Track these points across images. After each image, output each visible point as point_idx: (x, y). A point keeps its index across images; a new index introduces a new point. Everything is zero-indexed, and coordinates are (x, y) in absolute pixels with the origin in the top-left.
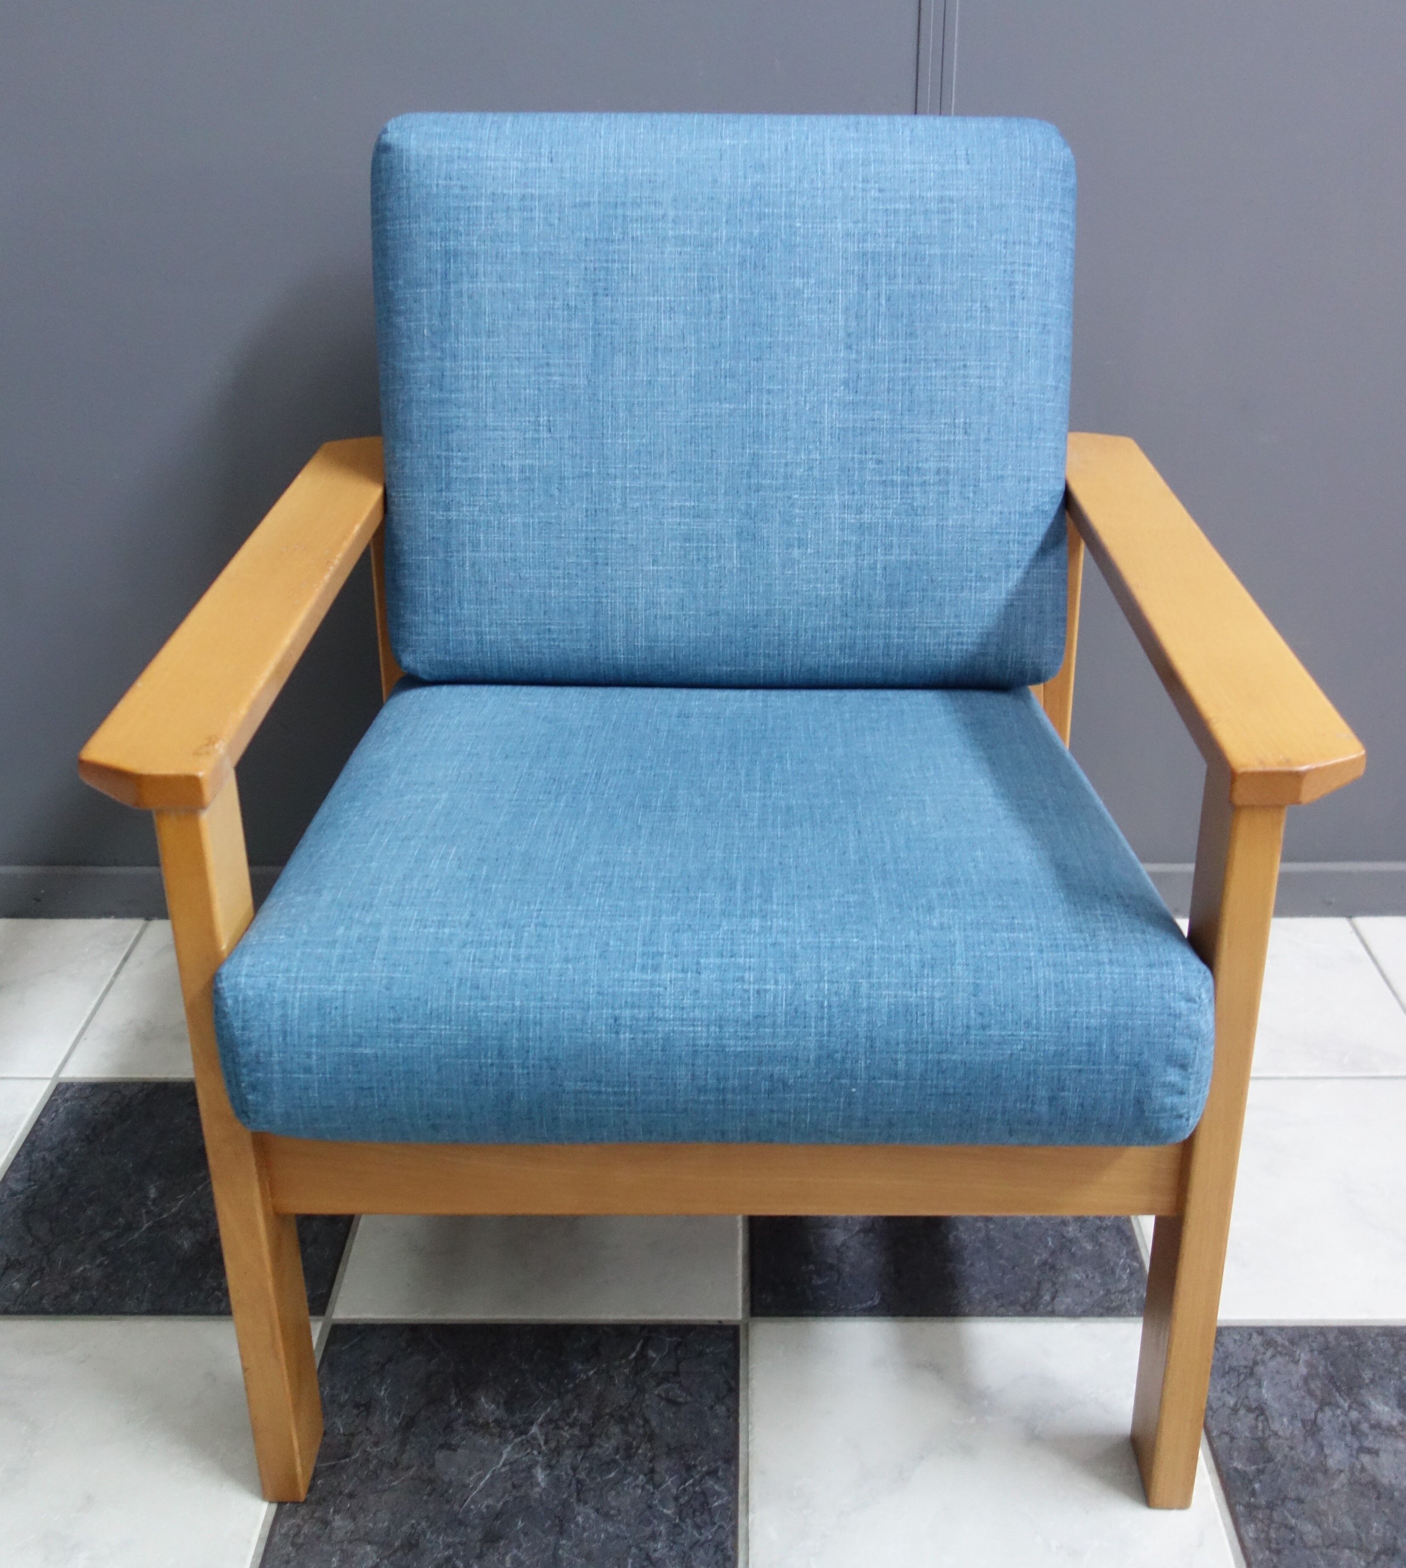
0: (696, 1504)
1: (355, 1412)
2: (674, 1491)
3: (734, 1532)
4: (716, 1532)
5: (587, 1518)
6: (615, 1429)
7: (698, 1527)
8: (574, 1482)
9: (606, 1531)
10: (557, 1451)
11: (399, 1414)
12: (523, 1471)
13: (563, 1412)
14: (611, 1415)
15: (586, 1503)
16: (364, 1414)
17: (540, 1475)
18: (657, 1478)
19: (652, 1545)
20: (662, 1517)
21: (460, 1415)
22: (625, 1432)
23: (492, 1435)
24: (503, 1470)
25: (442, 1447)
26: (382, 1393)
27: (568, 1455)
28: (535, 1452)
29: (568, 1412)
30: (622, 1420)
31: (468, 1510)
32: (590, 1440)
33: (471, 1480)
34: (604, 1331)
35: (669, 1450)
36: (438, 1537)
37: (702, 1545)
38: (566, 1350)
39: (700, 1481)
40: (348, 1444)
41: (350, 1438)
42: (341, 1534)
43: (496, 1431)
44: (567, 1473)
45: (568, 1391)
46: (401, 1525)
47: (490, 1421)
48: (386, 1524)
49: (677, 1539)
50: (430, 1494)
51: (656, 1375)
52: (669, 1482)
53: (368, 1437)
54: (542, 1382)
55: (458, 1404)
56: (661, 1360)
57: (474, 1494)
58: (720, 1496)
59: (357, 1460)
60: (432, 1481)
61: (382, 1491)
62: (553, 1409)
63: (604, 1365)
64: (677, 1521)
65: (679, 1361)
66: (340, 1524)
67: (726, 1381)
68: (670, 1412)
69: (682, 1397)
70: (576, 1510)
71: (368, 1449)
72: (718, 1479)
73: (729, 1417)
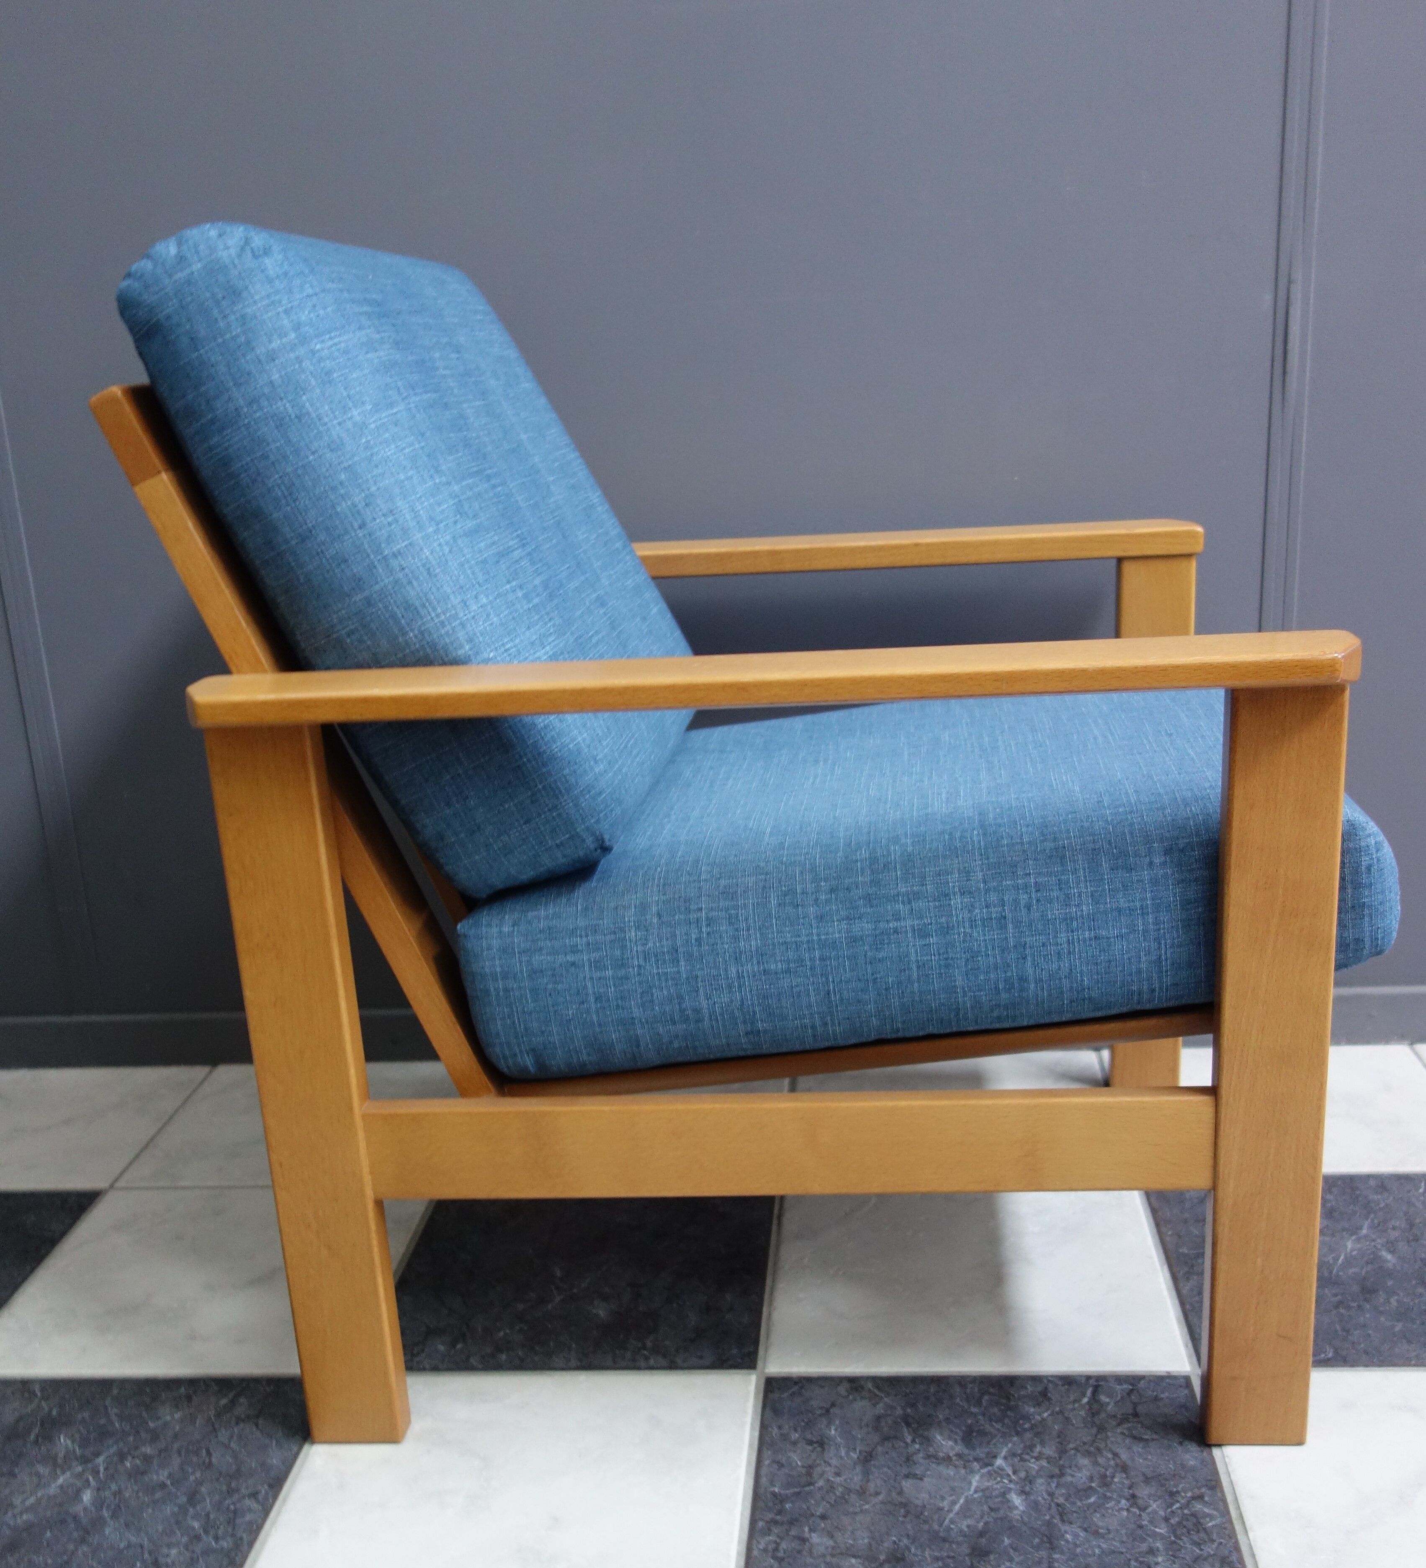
0: (1189, 1525)
1: (810, 1448)
2: (1162, 1513)
3: (1237, 1548)
4: (1217, 1548)
5: (1076, 1536)
6: (1085, 1461)
7: (1198, 1544)
8: (1053, 1505)
9: (1099, 1547)
10: (1029, 1480)
11: (855, 1449)
12: (996, 1497)
13: (1025, 1447)
14: (1076, 1449)
15: (1071, 1523)
16: (819, 1449)
17: (1017, 1500)
18: (1140, 1502)
20: (1155, 1535)
21: (919, 1451)
22: (1096, 1463)
23: (956, 1466)
24: (976, 1496)
25: (907, 1476)
26: (833, 1432)
27: (1040, 1484)
28: (1006, 1481)
29: (1031, 1447)
30: (1088, 1454)
31: (949, 1528)
32: (1060, 1470)
33: (945, 1504)
34: (1049, 1381)
35: (1147, 1480)
36: (923, 1551)
37: (1205, 1559)
38: (1013, 1396)
39: (1187, 1505)
40: (809, 1474)
41: (810, 1468)
42: (822, 1549)
43: (960, 1463)
44: (1044, 1499)
45: (1025, 1430)
46: (882, 1542)
47: (951, 1455)
48: (866, 1541)
49: (1178, 1554)
50: (905, 1517)
51: (1115, 1416)
52: (1154, 1506)
53: (828, 1469)
54: (996, 1422)
55: (913, 1441)
56: (1116, 1403)
57: (951, 1515)
58: (1212, 1517)
59: (820, 1489)
60: (904, 1505)
61: (856, 1513)
62: (1014, 1444)
63: (1057, 1409)
64: (1173, 1538)
65: (1135, 1405)
66: (818, 1540)
67: (1191, 1422)
68: (1138, 1447)
69: (1148, 1435)
70: (1063, 1530)
71: (831, 1478)
72: (1206, 1504)
73: (1202, 1452)
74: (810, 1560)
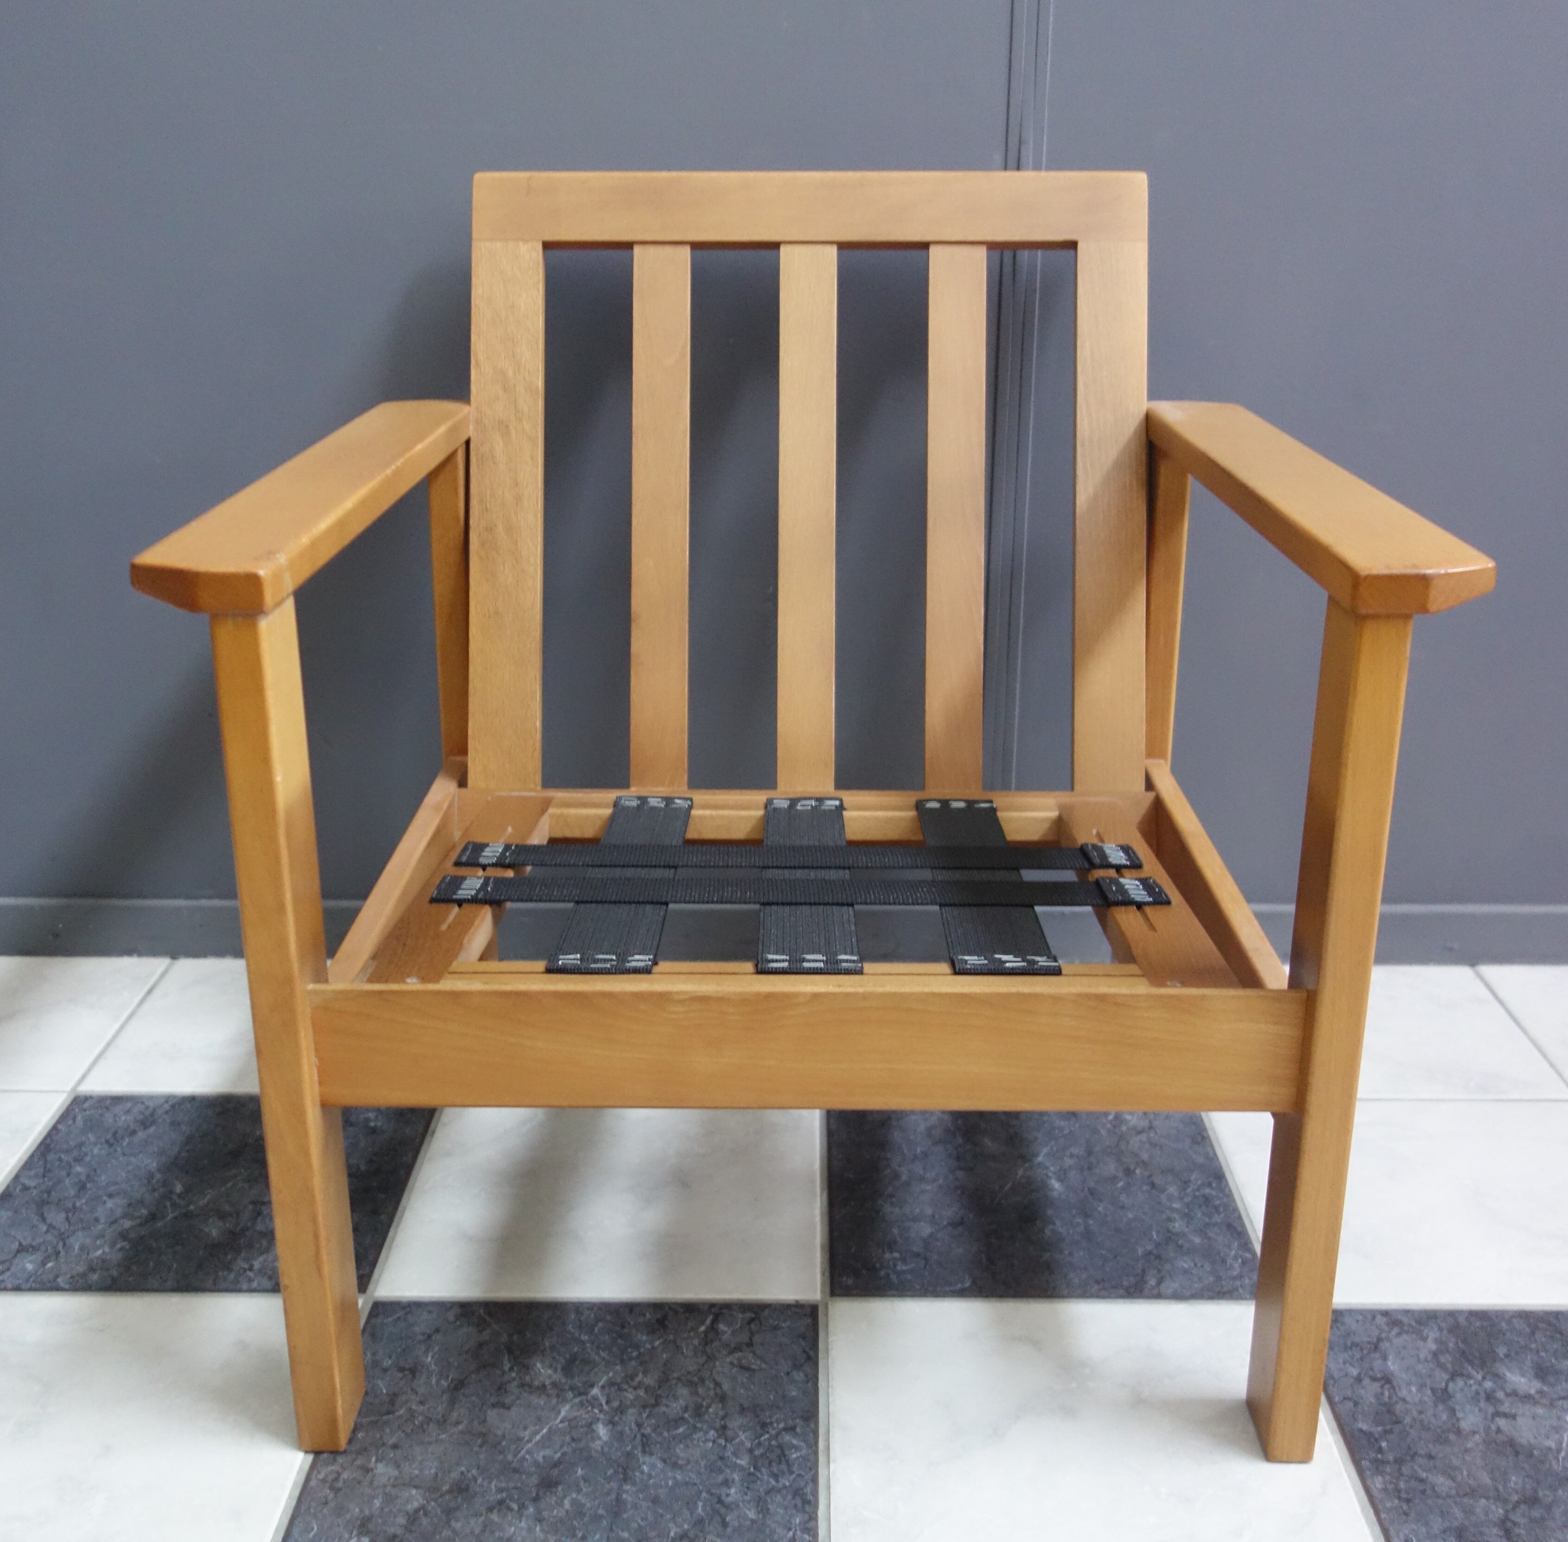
0: (773, 1456)
1: (400, 1375)
3: (815, 1480)
4: (794, 1479)
5: (653, 1466)
6: (683, 1391)
7: (776, 1477)
8: (639, 1436)
9: (674, 1479)
10: (621, 1410)
11: (448, 1377)
12: (582, 1427)
13: (626, 1376)
14: (679, 1379)
15: (651, 1454)
16: (410, 1377)
17: (602, 1431)
18: (729, 1433)
19: (724, 1491)
20: (735, 1467)
21: (514, 1379)
22: (695, 1394)
23: (548, 1396)
24: (560, 1426)
25: (494, 1406)
26: (429, 1359)
27: (631, 1415)
28: (596, 1411)
29: (632, 1377)
30: (691, 1384)
31: (524, 1459)
32: (656, 1400)
33: (527, 1434)
34: (670, 1308)
35: (743, 1410)
36: (490, 1483)
37: (779, 1491)
38: (629, 1323)
39: (777, 1436)
40: (392, 1402)
41: (393, 1398)
42: (384, 1480)
43: (553, 1392)
44: (631, 1429)
45: (631, 1359)
46: (450, 1472)
47: (547, 1383)
48: (433, 1471)
49: (751, 1486)
50: (481, 1446)
51: (727, 1345)
52: (742, 1436)
53: (413, 1397)
54: (603, 1351)
55: (511, 1369)
56: (733, 1333)
57: (530, 1445)
58: (797, 1448)
59: (401, 1417)
60: (483, 1435)
61: (430, 1443)
62: (616, 1373)
63: (671, 1337)
64: (752, 1470)
65: (752, 1334)
66: (383, 1471)
67: (804, 1351)
68: (743, 1378)
69: (756, 1364)
70: (641, 1461)
71: (414, 1407)
72: (796, 1435)
73: (808, 1382)
74: (368, 1491)
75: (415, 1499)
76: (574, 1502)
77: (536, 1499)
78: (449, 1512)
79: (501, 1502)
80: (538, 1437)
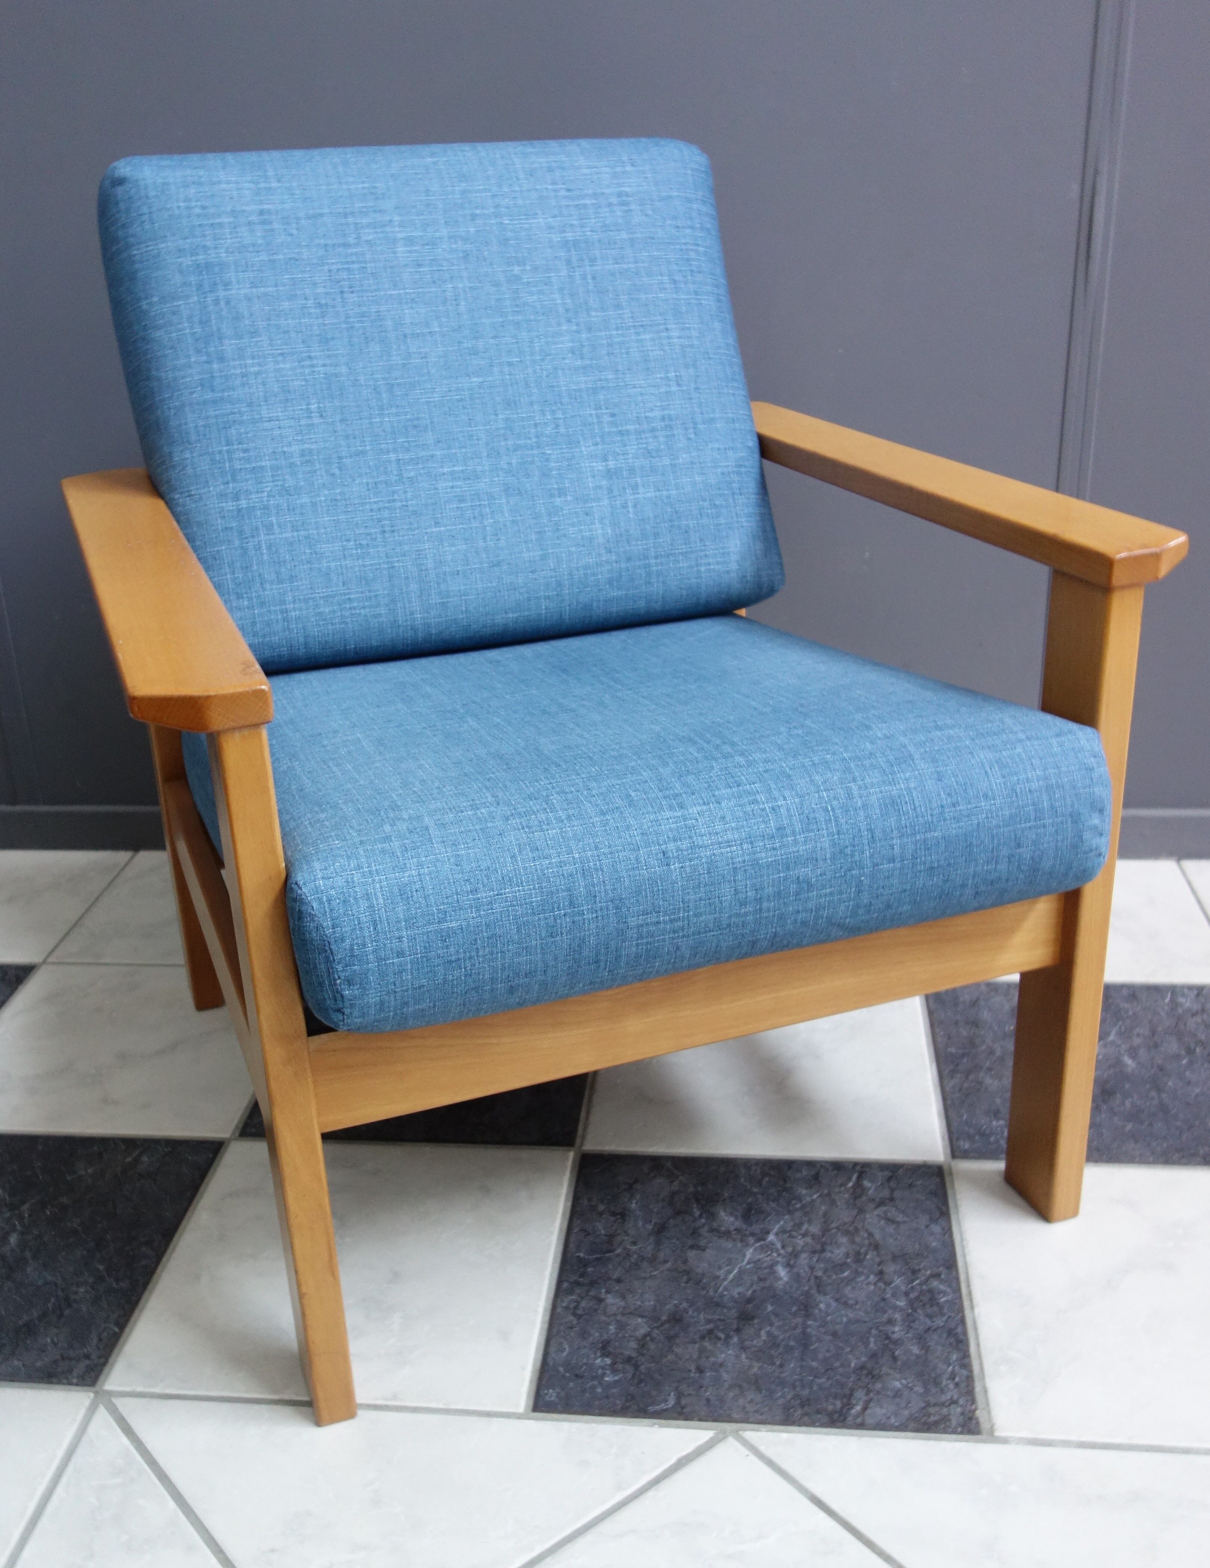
0: (926, 1299)
1: (613, 1219)
2: (904, 1288)
3: (963, 1322)
4: (946, 1321)
5: (828, 1305)
6: (844, 1240)
7: (930, 1317)
8: (813, 1279)
9: (847, 1316)
10: (795, 1254)
11: (651, 1222)
12: (765, 1269)
13: (795, 1225)
14: (838, 1228)
15: (825, 1294)
16: (620, 1220)
17: (782, 1272)
18: (886, 1277)
19: (889, 1328)
20: (895, 1307)
21: (704, 1224)
22: (852, 1242)
23: (734, 1240)
24: (748, 1267)
25: (692, 1247)
26: (634, 1205)
27: (804, 1259)
28: (775, 1254)
29: (799, 1225)
30: (847, 1233)
31: (723, 1294)
32: (822, 1247)
33: (721, 1273)
34: (821, 1166)
35: (895, 1258)
36: (699, 1314)
37: (935, 1330)
38: (790, 1178)
40: (610, 1242)
41: (611, 1237)
42: (614, 1309)
43: (738, 1237)
44: (805, 1271)
45: (796, 1210)
46: (665, 1304)
47: (731, 1229)
48: (652, 1303)
49: (912, 1325)
50: (687, 1282)
51: (873, 1200)
52: (898, 1281)
53: (626, 1238)
54: (772, 1202)
55: (701, 1216)
56: (876, 1189)
57: (725, 1283)
58: (945, 1293)
59: (618, 1255)
60: (687, 1273)
61: (645, 1278)
62: (785, 1222)
63: (826, 1191)
64: (910, 1311)
65: (893, 1190)
66: (612, 1301)
67: (938, 1207)
68: (891, 1229)
69: (900, 1218)
70: (818, 1300)
71: (628, 1247)
72: (942, 1281)
73: (945, 1235)
74: (603, 1318)
75: (640, 1325)
76: (769, 1334)
77: (738, 1330)
78: (670, 1338)
79: (710, 1332)
80: (731, 1276)
